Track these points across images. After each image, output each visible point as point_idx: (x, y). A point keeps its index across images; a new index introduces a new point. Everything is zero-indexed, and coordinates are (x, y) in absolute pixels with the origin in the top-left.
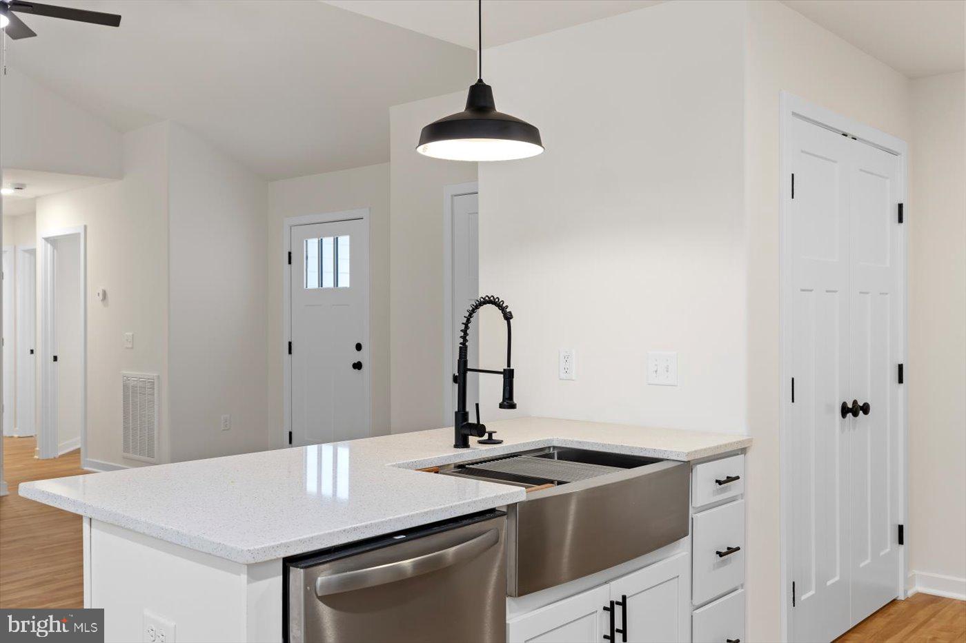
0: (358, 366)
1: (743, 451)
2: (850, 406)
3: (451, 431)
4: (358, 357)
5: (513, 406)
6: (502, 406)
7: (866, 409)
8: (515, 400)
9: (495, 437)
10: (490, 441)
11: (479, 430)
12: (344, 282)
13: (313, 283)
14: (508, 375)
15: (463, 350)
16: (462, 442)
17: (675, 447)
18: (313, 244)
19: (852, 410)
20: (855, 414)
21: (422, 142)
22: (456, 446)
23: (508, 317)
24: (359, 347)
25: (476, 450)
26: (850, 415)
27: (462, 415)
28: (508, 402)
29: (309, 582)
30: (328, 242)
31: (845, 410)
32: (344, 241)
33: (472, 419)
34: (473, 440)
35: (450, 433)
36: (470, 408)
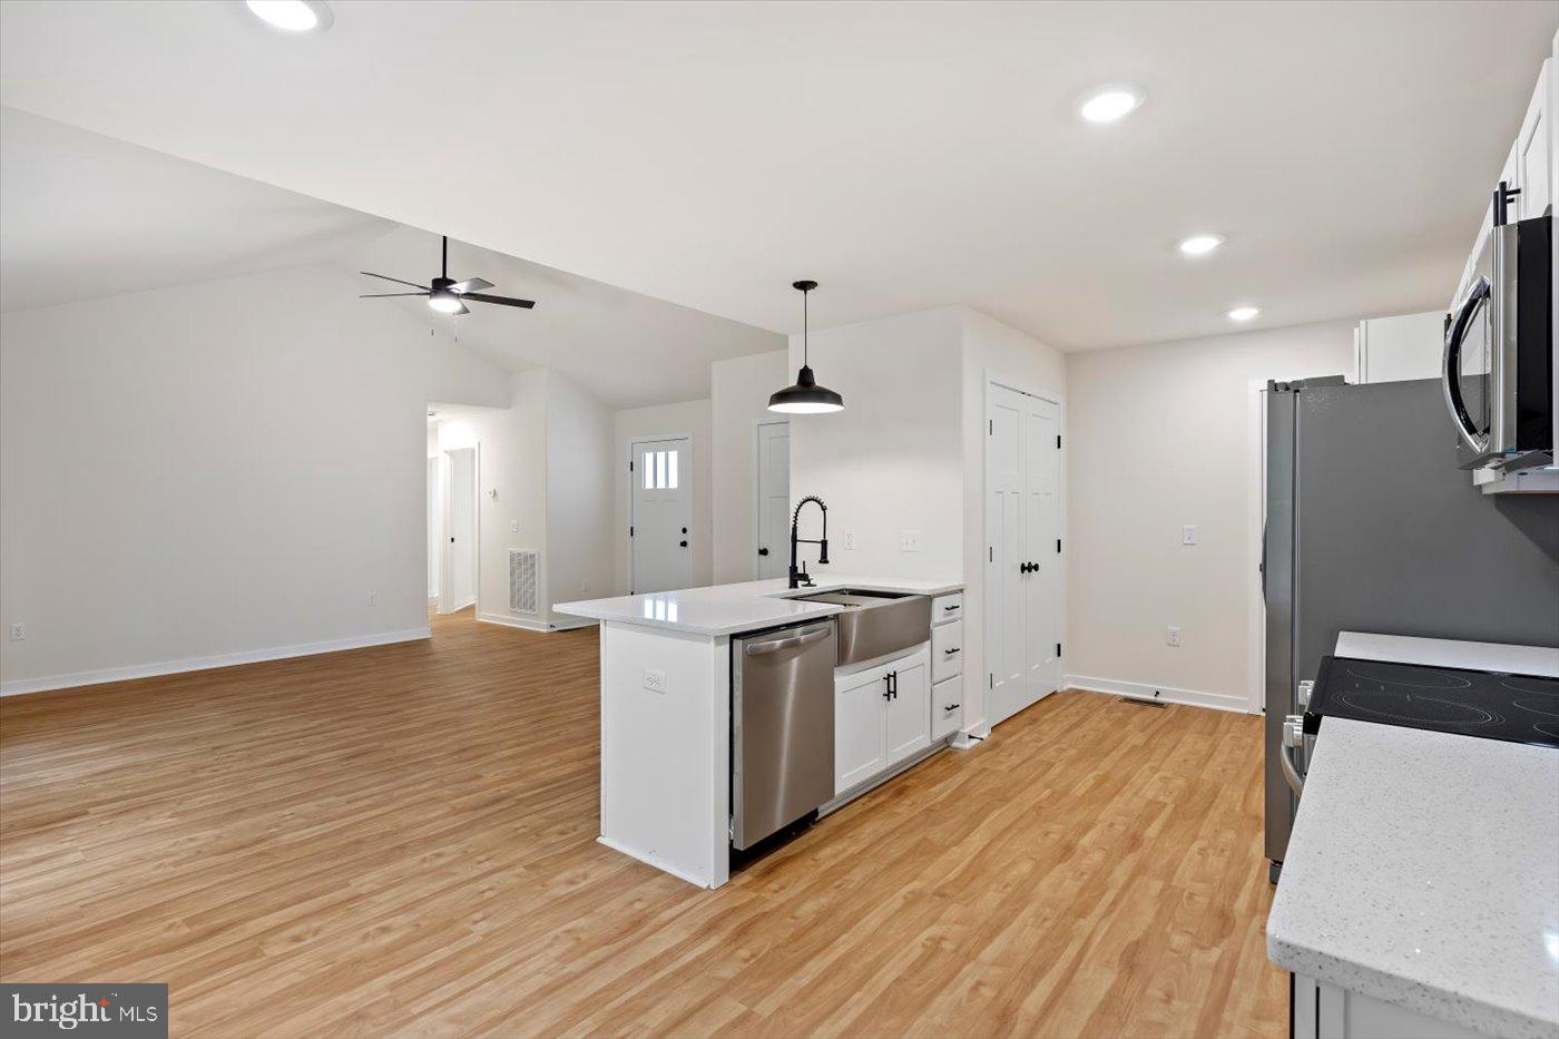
0: (684, 544)
1: (961, 591)
2: (1026, 565)
3: (788, 579)
4: (684, 538)
5: (827, 562)
6: (820, 562)
7: (1036, 568)
8: (829, 558)
9: (812, 582)
10: (809, 585)
11: (804, 577)
12: (674, 484)
13: (649, 485)
14: (824, 543)
15: (795, 529)
16: (794, 585)
17: (922, 587)
18: (649, 457)
19: (1028, 568)
20: (1030, 571)
21: (771, 403)
22: (790, 587)
23: (824, 509)
24: (684, 531)
25: (802, 589)
26: (1026, 571)
27: (794, 568)
28: (824, 560)
29: (744, 647)
30: (661, 456)
31: (1023, 568)
32: (673, 455)
33: (800, 571)
34: (800, 583)
35: (787, 581)
36: (799, 564)
